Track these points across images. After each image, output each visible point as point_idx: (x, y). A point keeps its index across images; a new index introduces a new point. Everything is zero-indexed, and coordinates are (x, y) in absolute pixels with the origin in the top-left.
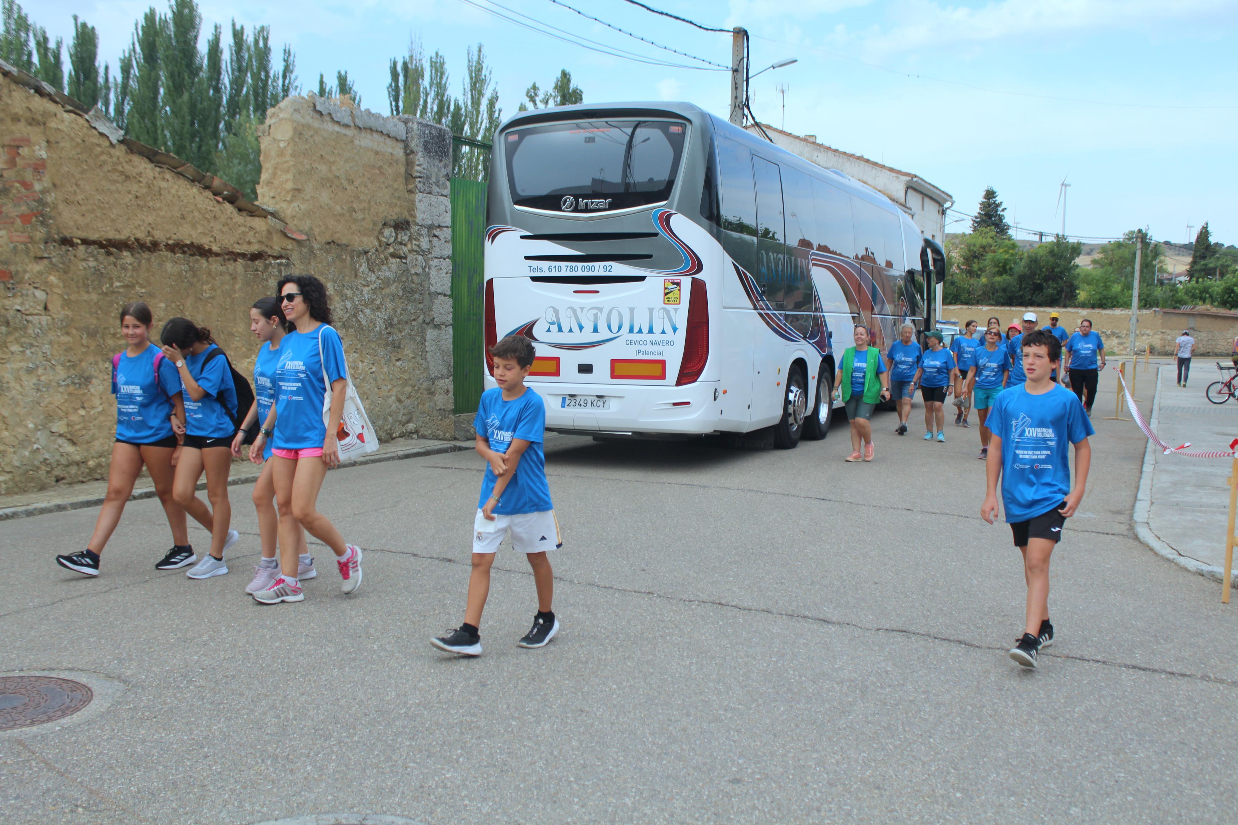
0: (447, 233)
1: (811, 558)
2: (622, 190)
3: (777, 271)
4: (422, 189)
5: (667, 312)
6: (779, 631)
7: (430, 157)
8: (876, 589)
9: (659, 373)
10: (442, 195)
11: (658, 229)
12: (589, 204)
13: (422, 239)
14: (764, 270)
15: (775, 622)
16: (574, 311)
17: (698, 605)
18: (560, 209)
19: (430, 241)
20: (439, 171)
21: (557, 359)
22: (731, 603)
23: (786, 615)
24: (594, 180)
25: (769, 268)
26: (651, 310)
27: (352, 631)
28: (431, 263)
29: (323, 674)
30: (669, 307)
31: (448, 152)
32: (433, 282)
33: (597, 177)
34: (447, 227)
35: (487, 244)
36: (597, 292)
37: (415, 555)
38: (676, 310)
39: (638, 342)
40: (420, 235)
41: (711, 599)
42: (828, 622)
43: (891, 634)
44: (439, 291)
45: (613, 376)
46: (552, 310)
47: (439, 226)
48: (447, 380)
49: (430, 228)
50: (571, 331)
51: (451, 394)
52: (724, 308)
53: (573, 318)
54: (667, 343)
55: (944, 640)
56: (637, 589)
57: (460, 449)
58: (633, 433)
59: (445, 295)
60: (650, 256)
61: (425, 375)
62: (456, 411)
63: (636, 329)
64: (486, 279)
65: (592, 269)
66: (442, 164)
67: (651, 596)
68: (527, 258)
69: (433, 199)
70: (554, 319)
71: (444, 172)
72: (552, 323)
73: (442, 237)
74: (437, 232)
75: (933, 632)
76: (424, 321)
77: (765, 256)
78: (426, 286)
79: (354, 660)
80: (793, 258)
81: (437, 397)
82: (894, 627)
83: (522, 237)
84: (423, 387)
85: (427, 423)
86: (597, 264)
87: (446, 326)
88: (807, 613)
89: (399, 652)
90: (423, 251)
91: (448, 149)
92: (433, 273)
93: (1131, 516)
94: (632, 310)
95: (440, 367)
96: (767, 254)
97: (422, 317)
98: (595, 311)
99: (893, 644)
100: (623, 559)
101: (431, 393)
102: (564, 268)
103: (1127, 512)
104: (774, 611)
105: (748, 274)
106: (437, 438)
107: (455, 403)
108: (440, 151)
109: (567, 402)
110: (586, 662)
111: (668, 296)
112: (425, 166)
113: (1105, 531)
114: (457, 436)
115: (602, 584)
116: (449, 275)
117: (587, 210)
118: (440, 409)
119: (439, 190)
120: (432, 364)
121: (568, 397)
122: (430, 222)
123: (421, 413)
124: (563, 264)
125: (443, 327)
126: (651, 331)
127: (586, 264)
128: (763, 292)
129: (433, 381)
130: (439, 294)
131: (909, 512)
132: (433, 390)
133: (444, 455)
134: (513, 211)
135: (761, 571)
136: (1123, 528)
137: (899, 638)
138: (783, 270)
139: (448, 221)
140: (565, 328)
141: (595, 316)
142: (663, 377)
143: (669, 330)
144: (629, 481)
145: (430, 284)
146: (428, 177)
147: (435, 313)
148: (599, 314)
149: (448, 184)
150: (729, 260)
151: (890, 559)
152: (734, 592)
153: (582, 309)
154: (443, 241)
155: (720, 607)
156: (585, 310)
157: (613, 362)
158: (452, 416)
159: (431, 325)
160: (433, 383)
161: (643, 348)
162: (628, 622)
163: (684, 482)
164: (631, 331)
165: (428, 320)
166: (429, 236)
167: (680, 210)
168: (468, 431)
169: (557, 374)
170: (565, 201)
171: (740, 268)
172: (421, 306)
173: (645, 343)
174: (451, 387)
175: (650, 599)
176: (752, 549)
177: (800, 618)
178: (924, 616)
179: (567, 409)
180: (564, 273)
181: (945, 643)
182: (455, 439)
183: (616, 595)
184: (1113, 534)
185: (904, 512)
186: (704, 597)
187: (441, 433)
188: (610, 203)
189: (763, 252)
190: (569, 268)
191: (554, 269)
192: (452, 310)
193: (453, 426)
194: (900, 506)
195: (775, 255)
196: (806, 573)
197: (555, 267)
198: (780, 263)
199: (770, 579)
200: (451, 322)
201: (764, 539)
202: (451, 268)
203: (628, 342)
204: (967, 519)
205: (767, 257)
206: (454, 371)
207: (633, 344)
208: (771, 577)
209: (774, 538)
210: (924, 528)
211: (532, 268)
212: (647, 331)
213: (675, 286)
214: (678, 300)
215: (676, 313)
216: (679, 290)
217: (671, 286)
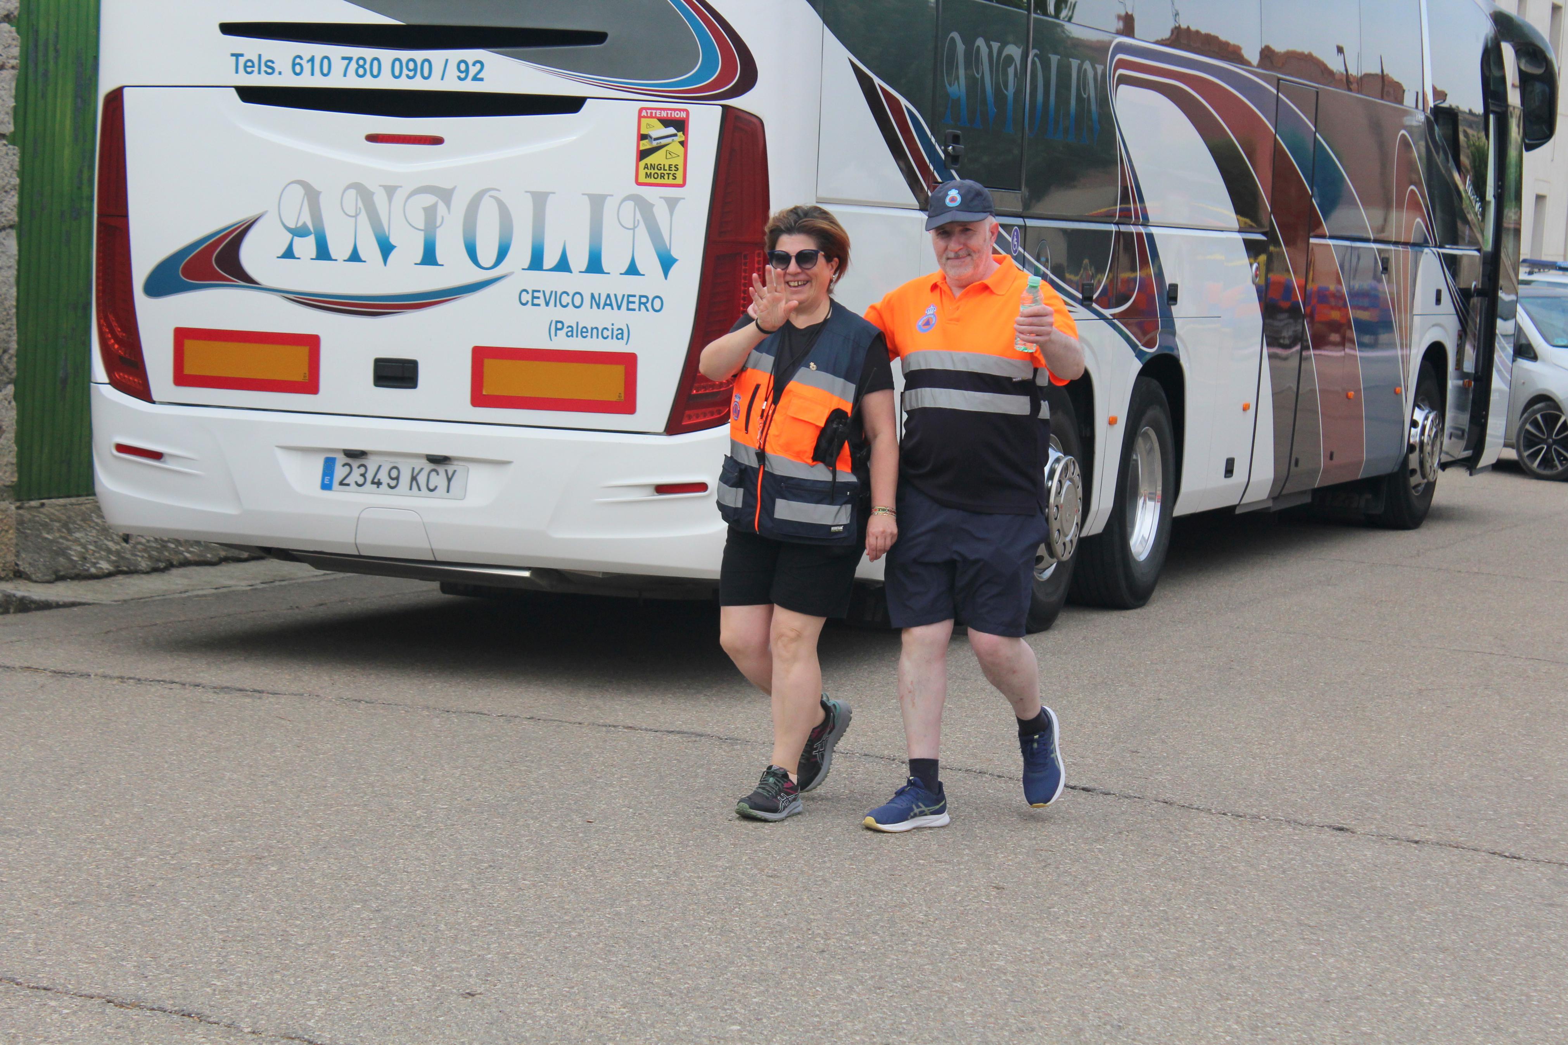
1: (1002, 971)
3: (1000, 95)
5: (645, 208)
9: (615, 392)
14: (958, 88)
16: (365, 195)
21: (312, 343)
25: (974, 85)
26: (597, 202)
30: (652, 194)
36: (437, 141)
38: (672, 203)
39: (555, 299)
45: (479, 399)
46: (299, 191)
50: (355, 257)
51: (8, 438)
53: (363, 218)
54: (644, 302)
57: (25, 606)
58: (535, 571)
60: (598, 38)
62: (21, 491)
63: (550, 259)
64: (105, 87)
65: (424, 70)
68: (228, 29)
70: (306, 219)
72: (300, 232)
77: (961, 47)
80: (1054, 59)
86: (437, 56)
94: (540, 200)
96: (969, 42)
98: (429, 200)
100: (416, 961)
102: (338, 66)
105: (904, 102)
107: (23, 464)
109: (340, 472)
111: (650, 160)
114: (24, 567)
116: (10, 74)
121: (341, 459)
124: (336, 52)
126: (595, 265)
127: (405, 55)
128: (954, 159)
131: (1341, 837)
135: (833, 1005)
138: (1019, 92)
140: (339, 248)
141: (430, 213)
142: (627, 405)
143: (649, 262)
144: (509, 718)
148: (442, 208)
150: (840, 55)
151: (1244, 979)
153: (390, 191)
156: (399, 196)
157: (481, 355)
161: (570, 316)
163: (678, 725)
164: (536, 263)
168: (63, 552)
169: (311, 386)
171: (877, 81)
173: (576, 300)
174: (10, 416)
176: (827, 936)
179: (337, 495)
180: (337, 80)
182: (19, 575)
185: (1327, 835)
189: (955, 35)
190: (353, 66)
191: (307, 67)
192: (16, 181)
193: (12, 534)
194: (1316, 818)
195: (995, 46)
196: (972, 1015)
197: (312, 60)
198: (1011, 71)
199: (856, 1033)
200: (14, 217)
201: (870, 905)
202: (16, 51)
203: (526, 297)
204: (1516, 863)
205: (968, 54)
206: (18, 369)
207: (541, 301)
208: (859, 1026)
209: (904, 905)
210: (1374, 888)
211: (242, 60)
212: (584, 266)
213: (671, 130)
214: (679, 174)
215: (672, 210)
216: (683, 144)
217: (659, 131)
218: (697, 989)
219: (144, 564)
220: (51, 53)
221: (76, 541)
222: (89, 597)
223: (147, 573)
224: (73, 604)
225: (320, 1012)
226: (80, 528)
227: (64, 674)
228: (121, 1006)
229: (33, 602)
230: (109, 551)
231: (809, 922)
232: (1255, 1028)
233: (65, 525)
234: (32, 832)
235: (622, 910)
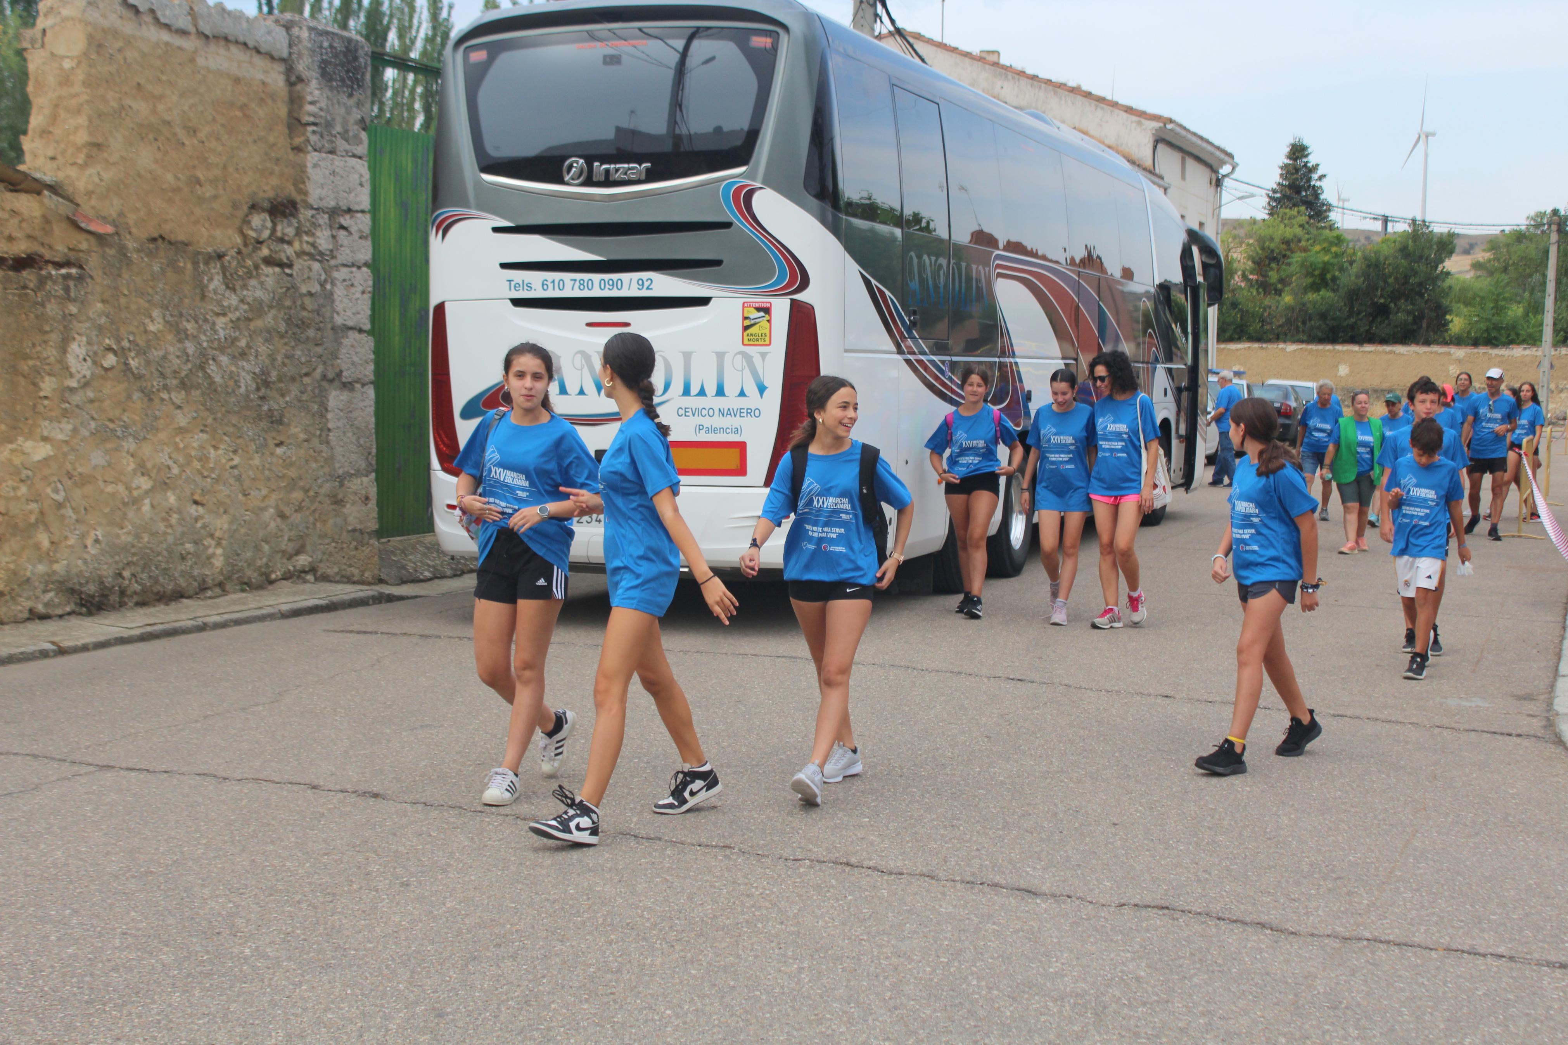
0: (364, 222)
1: (1003, 783)
2: (668, 147)
3: (936, 286)
4: (319, 145)
5: (748, 359)
6: (951, 909)
7: (331, 88)
8: (1116, 834)
9: (734, 464)
10: (354, 156)
11: (731, 214)
12: (612, 171)
13: (318, 233)
14: (914, 285)
15: (944, 894)
16: (586, 357)
17: (811, 867)
18: (560, 181)
19: (334, 237)
20: (348, 112)
22: (867, 863)
23: (962, 881)
24: (619, 130)
25: (923, 281)
26: (720, 356)
27: (204, 923)
28: (336, 274)
29: (154, 1002)
30: (752, 351)
31: (363, 79)
32: (339, 306)
33: (624, 124)
34: (363, 212)
35: (435, 241)
37: (314, 787)
38: (763, 355)
39: (698, 412)
40: (316, 225)
41: (832, 857)
42: (1035, 894)
43: (1144, 913)
44: (350, 323)
47: (349, 211)
48: (365, 479)
49: (334, 212)
50: (582, 392)
51: (373, 504)
52: (846, 351)
53: (586, 370)
54: (749, 412)
55: (1235, 921)
56: (703, 840)
57: (390, 599)
59: (361, 331)
60: (718, 263)
61: (327, 470)
62: (380, 533)
63: (694, 390)
64: (434, 302)
65: (619, 285)
66: (351, 102)
67: (728, 852)
68: (504, 266)
69: (338, 162)
71: (356, 115)
73: (353, 229)
74: (345, 221)
75: (1216, 908)
76: (324, 377)
77: (915, 260)
78: (328, 314)
79: (209, 975)
80: (964, 264)
81: (348, 509)
82: (1148, 900)
83: (496, 230)
84: (323, 491)
85: (331, 554)
86: (626, 277)
87: (363, 385)
88: (997, 879)
89: (289, 959)
90: (321, 254)
91: (363, 74)
92: (339, 292)
93: (1550, 704)
94: (687, 356)
95: (354, 457)
96: (919, 257)
97: (319, 370)
99: (1147, 930)
101: (338, 502)
102: (569, 284)
103: (1542, 697)
104: (941, 875)
105: (887, 293)
106: (349, 580)
107: (381, 518)
108: (350, 78)
110: (619, 971)
111: (750, 331)
112: (323, 104)
113: (1505, 731)
114: (384, 577)
115: (643, 833)
116: (367, 296)
117: (608, 182)
118: (354, 530)
119: (347, 147)
120: (338, 450)
122: (333, 204)
123: (320, 537)
124: (567, 276)
125: (358, 386)
126: (720, 392)
127: (607, 276)
128: (914, 324)
129: (341, 480)
130: (351, 328)
131: (1167, 701)
132: (340, 496)
133: (361, 610)
134: (480, 185)
135: (916, 805)
136: (1536, 725)
137: (1158, 920)
138: (946, 285)
139: (364, 200)
140: (572, 388)
142: (741, 470)
143: (751, 389)
145: (334, 311)
146: (329, 125)
147: (343, 362)
149: (364, 135)
150: (853, 268)
151: (1138, 782)
152: (872, 843)
154: (356, 236)
155: (847, 869)
158: (374, 542)
159: (337, 383)
160: (342, 485)
161: (707, 422)
162: (690, 898)
163: (781, 652)
164: (687, 392)
165: (331, 375)
166: (331, 227)
167: (769, 182)
168: (403, 567)
170: (570, 167)
171: (873, 282)
172: (319, 350)
173: (710, 412)
174: (373, 491)
175: (726, 857)
176: (901, 768)
177: (986, 889)
178: (1199, 881)
180: (569, 292)
181: (1237, 929)
182: (381, 581)
183: (668, 852)
184: (1519, 735)
185: (1160, 700)
186: (820, 852)
187: (356, 572)
188: (648, 170)
189: (912, 254)
190: (577, 284)
191: (551, 286)
192: (372, 356)
193: (376, 558)
194: (1151, 691)
195: (933, 258)
196: (995, 807)
197: (553, 282)
198: (942, 273)
199: (933, 820)
200: (372, 377)
201: (920, 749)
202: (370, 283)
203: (681, 412)
204: (1268, 712)
205: (919, 263)
206: (377, 464)
207: (690, 414)
208: (934, 816)
209: (938, 749)
210: (1194, 729)
211: (513, 284)
212: (714, 392)
213: (762, 314)
214: (767, 339)
215: (763, 361)
216: (769, 321)
217: (754, 314)
218: (838, 799)
219: (449, 573)
220: (387, 283)
221: (410, 560)
222: (422, 593)
223: (451, 577)
224: (416, 597)
225: (635, 819)
226: (412, 554)
227: (427, 636)
228: (525, 819)
229: (394, 596)
230: (429, 565)
231: (889, 760)
232: (1151, 808)
233: (403, 552)
234: (442, 726)
235: (783, 757)
